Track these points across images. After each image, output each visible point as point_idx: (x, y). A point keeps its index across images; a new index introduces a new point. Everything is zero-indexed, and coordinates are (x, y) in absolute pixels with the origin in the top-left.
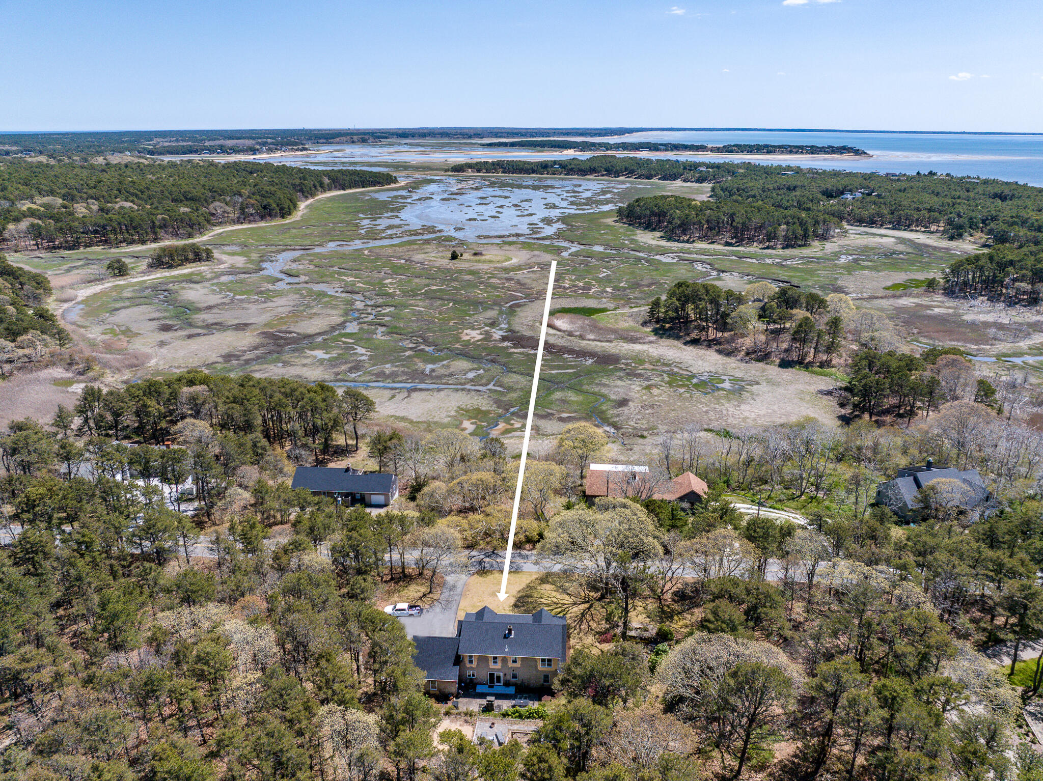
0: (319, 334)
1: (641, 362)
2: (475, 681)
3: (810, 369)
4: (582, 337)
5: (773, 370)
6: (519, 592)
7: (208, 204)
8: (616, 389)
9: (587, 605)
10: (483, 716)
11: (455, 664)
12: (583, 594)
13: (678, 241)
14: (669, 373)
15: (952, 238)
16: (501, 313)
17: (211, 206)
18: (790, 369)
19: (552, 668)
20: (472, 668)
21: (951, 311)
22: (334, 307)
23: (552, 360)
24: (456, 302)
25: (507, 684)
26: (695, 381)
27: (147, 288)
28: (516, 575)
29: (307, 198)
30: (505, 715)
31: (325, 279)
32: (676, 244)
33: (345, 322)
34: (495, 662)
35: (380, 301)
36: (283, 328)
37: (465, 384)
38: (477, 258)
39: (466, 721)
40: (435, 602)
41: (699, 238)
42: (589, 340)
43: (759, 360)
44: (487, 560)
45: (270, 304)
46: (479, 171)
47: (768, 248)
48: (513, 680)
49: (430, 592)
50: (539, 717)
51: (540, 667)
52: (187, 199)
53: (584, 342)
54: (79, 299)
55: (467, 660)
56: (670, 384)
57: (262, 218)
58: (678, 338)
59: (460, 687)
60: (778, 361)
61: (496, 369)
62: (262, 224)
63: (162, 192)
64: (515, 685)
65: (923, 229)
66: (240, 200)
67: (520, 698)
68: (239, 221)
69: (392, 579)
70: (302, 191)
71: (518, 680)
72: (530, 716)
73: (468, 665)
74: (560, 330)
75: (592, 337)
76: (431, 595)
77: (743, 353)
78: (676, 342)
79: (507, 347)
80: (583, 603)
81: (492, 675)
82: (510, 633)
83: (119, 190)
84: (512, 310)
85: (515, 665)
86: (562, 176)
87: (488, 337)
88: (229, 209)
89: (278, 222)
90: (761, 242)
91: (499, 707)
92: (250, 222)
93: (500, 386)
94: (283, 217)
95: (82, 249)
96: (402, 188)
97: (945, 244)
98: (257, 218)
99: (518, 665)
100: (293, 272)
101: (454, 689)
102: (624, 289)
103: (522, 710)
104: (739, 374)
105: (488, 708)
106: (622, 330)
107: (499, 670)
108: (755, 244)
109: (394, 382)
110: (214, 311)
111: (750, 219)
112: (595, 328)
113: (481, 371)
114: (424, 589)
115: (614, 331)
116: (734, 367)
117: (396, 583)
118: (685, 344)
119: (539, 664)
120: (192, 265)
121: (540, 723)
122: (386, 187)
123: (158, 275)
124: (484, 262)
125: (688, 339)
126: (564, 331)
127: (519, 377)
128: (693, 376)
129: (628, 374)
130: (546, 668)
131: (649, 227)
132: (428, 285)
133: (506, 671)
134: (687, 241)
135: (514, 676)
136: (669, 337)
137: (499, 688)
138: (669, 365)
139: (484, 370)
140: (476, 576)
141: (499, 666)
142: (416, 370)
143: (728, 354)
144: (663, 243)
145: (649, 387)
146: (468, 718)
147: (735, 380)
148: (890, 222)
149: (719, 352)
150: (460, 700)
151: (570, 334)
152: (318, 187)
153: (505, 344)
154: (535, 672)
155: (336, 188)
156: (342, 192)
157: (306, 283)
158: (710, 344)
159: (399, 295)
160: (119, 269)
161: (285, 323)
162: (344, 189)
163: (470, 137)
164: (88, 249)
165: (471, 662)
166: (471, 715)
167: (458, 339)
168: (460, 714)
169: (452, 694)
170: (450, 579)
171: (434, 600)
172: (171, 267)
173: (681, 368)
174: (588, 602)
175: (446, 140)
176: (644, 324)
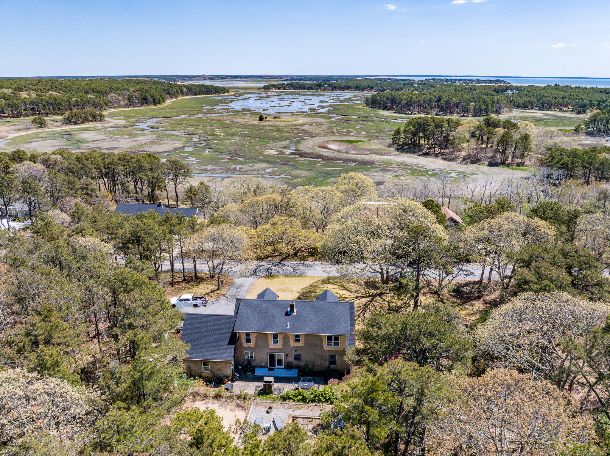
0: (166, 152)
1: (390, 164)
2: (253, 364)
3: (511, 167)
4: (347, 153)
5: (484, 168)
6: (303, 289)
7: (107, 95)
8: (374, 177)
9: (369, 299)
10: (259, 399)
11: (230, 343)
12: (363, 291)
13: (405, 114)
14: (410, 169)
15: (579, 113)
16: (291, 142)
17: (109, 96)
18: (496, 167)
19: (340, 348)
20: (250, 348)
21: (595, 142)
22: (179, 140)
23: (326, 164)
24: (260, 138)
25: (289, 367)
26: (430, 173)
27: (57, 133)
28: (300, 278)
29: (172, 98)
30: (285, 398)
31: (175, 129)
32: (404, 115)
33: (184, 147)
34: (276, 342)
35: (210, 138)
36: (141, 149)
37: (264, 174)
38: (276, 120)
39: (238, 406)
40: (222, 297)
41: (418, 112)
42: (352, 154)
43: (473, 162)
44: (274, 268)
45: (135, 139)
46: (279, 89)
47: (463, 116)
48: (296, 362)
49: (218, 289)
50: (327, 401)
51: (326, 347)
52: (94, 92)
53: (349, 155)
54: (9, 138)
55: (244, 338)
56: (413, 175)
57: (142, 105)
58: (414, 153)
59: (236, 369)
60: (487, 163)
61: (285, 168)
62: (142, 108)
63: (79, 88)
64: (298, 367)
65: (558, 110)
66: (128, 93)
67: (304, 381)
68: (127, 106)
69: (184, 280)
70: (169, 93)
71: (301, 363)
72: (315, 399)
73: (246, 345)
74: (331, 150)
75: (354, 152)
76: (218, 292)
77: (461, 159)
78: (412, 155)
79: (295, 158)
80: (364, 297)
81: (272, 357)
82: (292, 310)
83: (51, 87)
84: (299, 142)
85: (298, 344)
86: (329, 91)
87: (282, 153)
88: (120, 98)
89: (152, 107)
90: (459, 113)
91: (279, 389)
92: (134, 107)
93: (290, 176)
94: (155, 105)
95: (22, 118)
96: (232, 95)
97: (575, 116)
98: (139, 104)
99: (301, 344)
100: (155, 127)
101: (229, 371)
102: (373, 133)
103: (306, 393)
104: (460, 169)
105: (266, 391)
106: (374, 149)
107: (280, 350)
108: (455, 115)
109: (213, 174)
110: (96, 142)
111: (451, 99)
112: (355, 148)
113: (276, 169)
114: (213, 287)
115: (370, 150)
116: (455, 167)
117: (188, 283)
118: (419, 155)
119: (325, 341)
120: (90, 123)
121: (328, 408)
122: (222, 95)
123: (67, 128)
124: (281, 121)
125: (421, 153)
126: (334, 150)
127: (303, 171)
128: (429, 171)
129: (381, 170)
130: (333, 348)
131: (385, 108)
132: (243, 131)
133: (288, 351)
134: (411, 114)
135: (297, 358)
136: (407, 152)
137: (280, 371)
138: (410, 166)
139: (278, 168)
140: (263, 278)
141: (279, 345)
142: (230, 168)
143: (451, 160)
144: (396, 115)
145: (397, 176)
146: (241, 402)
147: (458, 173)
148: (537, 107)
149: (444, 159)
150: (236, 383)
151: (339, 151)
152: (180, 93)
153: (294, 156)
154: (320, 353)
155: (191, 94)
156: (195, 96)
157: (163, 131)
158: (436, 156)
159: (223, 136)
160: (42, 125)
161: (143, 147)
162: (196, 95)
163: (275, 78)
164: (26, 118)
165: (248, 341)
166: (245, 399)
167: (261, 154)
168: (232, 397)
169: (227, 377)
170: (239, 281)
171: (220, 295)
172: (76, 123)
173: (418, 167)
174: (370, 296)
175: (261, 79)
176: (389, 146)
